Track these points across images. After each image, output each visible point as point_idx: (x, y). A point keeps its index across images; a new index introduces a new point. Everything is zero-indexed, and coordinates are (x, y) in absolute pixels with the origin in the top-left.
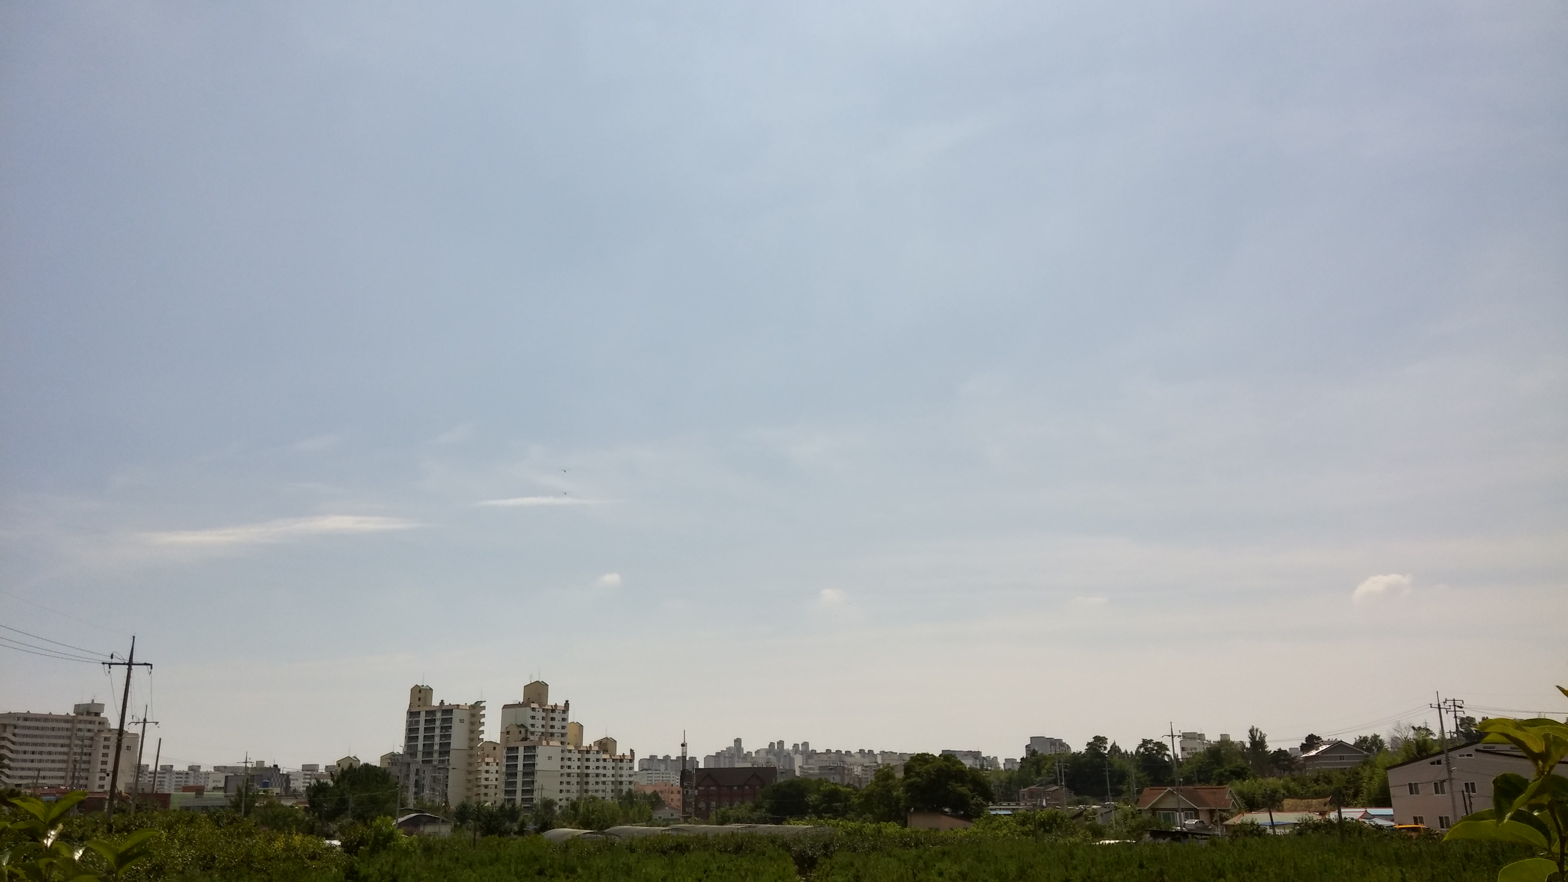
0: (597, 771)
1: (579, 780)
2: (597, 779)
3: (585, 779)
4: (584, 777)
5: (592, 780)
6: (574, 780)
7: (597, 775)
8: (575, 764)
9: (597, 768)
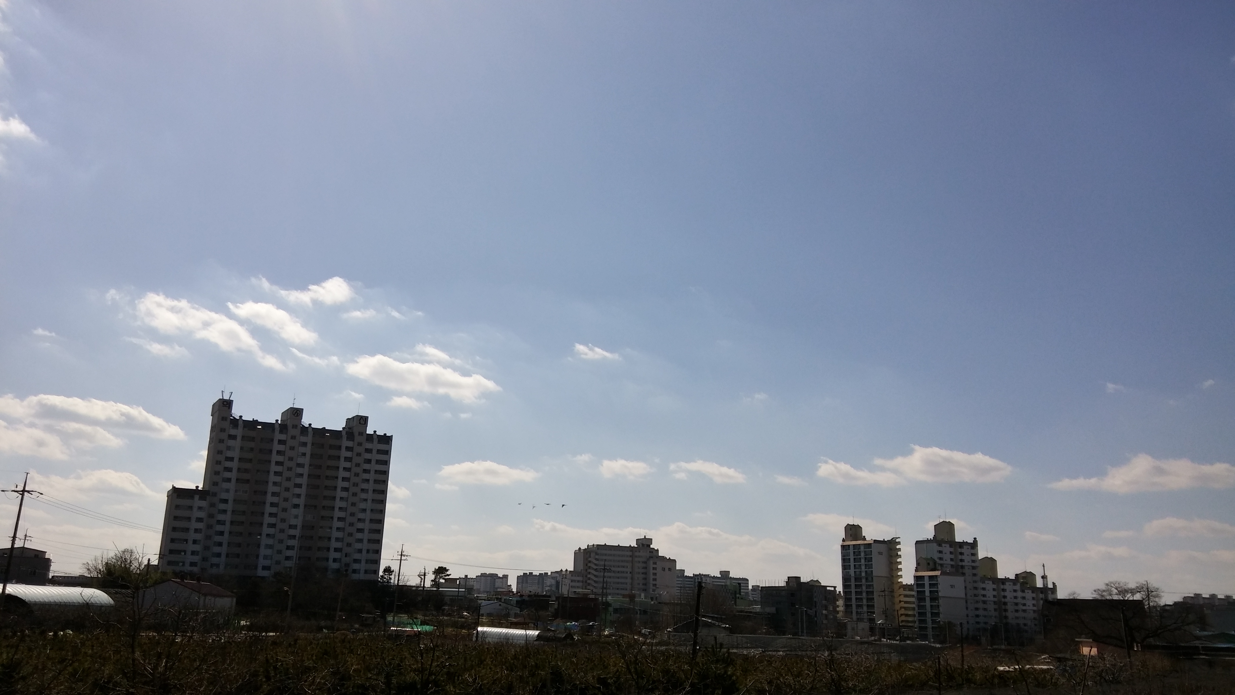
0: (1015, 601)
1: (996, 607)
2: (1016, 608)
3: (1003, 607)
4: (1001, 605)
5: (1010, 607)
6: (991, 607)
7: (1016, 604)
8: (990, 594)
9: (1016, 598)
